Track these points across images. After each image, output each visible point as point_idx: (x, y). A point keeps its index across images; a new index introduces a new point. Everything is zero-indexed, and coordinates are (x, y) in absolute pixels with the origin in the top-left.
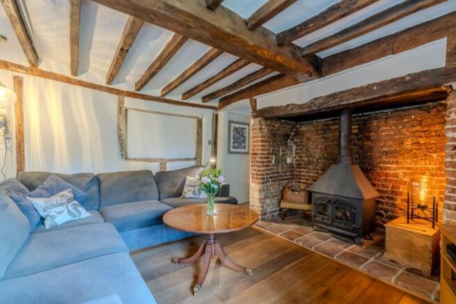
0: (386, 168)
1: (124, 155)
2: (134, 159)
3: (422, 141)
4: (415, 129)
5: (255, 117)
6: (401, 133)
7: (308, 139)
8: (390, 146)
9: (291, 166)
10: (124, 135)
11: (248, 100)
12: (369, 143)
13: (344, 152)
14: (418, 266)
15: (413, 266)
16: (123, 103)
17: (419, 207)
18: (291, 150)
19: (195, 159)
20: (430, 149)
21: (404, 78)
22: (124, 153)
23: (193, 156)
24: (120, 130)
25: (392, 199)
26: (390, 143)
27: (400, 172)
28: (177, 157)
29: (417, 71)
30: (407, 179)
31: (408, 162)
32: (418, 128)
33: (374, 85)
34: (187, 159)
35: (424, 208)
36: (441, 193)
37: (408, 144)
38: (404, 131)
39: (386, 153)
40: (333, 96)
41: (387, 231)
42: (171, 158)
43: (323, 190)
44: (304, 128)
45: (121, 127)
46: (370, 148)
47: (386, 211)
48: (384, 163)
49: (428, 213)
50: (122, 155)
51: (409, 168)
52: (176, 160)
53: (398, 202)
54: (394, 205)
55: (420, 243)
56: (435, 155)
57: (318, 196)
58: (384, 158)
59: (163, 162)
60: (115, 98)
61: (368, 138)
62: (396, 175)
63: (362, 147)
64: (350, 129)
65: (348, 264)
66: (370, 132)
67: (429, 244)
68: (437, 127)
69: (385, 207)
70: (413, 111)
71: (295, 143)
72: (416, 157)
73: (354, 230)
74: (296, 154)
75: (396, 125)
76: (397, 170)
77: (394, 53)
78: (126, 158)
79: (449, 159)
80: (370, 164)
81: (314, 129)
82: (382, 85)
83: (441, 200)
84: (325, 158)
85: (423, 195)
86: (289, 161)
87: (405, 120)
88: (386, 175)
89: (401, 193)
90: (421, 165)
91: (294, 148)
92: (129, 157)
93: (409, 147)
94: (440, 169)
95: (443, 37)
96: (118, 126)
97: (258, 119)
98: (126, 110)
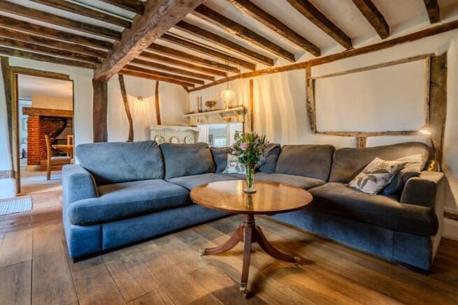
1: (314, 129)
2: (324, 133)
10: (312, 107)
16: (310, 75)
22: (313, 126)
24: (309, 102)
28: (385, 130)
45: (309, 100)
50: (312, 129)
52: (383, 134)
59: (361, 137)
60: (302, 72)
78: (316, 132)
92: (318, 130)
96: (307, 99)
98: (314, 81)
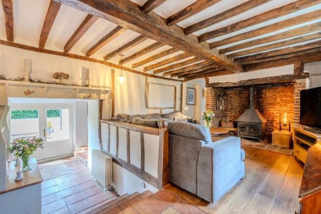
0: (269, 110)
1: (147, 107)
2: (151, 108)
3: (284, 99)
4: (281, 94)
5: (207, 87)
6: (275, 96)
7: (231, 97)
8: (271, 101)
9: (222, 110)
11: (204, 79)
12: (262, 100)
13: (251, 104)
14: (285, 146)
15: (283, 146)
16: (147, 80)
17: (284, 125)
18: (221, 103)
19: (173, 108)
20: (287, 102)
21: (279, 76)
22: (147, 105)
23: (173, 107)
25: (272, 123)
26: (271, 100)
27: (275, 112)
29: (284, 74)
30: (278, 115)
31: (278, 107)
32: (282, 94)
33: (268, 77)
34: (170, 108)
35: (285, 125)
36: (292, 120)
37: (278, 100)
38: (277, 94)
39: (269, 104)
40: (250, 80)
41: (273, 135)
42: (164, 107)
43: (243, 120)
44: (229, 92)
45: (146, 92)
46: (262, 102)
47: (269, 129)
48: (268, 108)
49: (287, 127)
51: (278, 110)
52: (166, 108)
53: (274, 125)
54: (273, 126)
55: (285, 138)
56: (289, 105)
57: (241, 123)
58: (268, 106)
59: (161, 109)
61: (261, 97)
62: (274, 113)
63: (258, 102)
64: (254, 93)
65: (259, 148)
66: (262, 94)
67: (288, 137)
68: (289, 94)
69: (269, 127)
70: (280, 87)
71: (224, 99)
72: (281, 105)
73: (258, 136)
74: (225, 104)
75: (273, 92)
76: (274, 111)
77: (276, 66)
78: (147, 108)
79: (295, 106)
80: (262, 109)
81: (234, 92)
82: (271, 78)
83: (292, 122)
84: (240, 107)
85: (285, 120)
86: (221, 108)
87: (277, 90)
88: (269, 113)
89: (276, 121)
90: (284, 108)
91: (223, 101)
93: (279, 101)
94: (290, 110)
95: (292, 64)
97: (210, 88)
98: (148, 83)
